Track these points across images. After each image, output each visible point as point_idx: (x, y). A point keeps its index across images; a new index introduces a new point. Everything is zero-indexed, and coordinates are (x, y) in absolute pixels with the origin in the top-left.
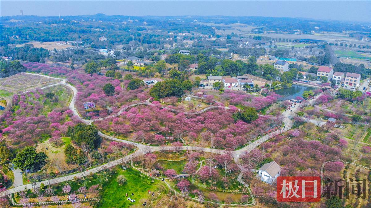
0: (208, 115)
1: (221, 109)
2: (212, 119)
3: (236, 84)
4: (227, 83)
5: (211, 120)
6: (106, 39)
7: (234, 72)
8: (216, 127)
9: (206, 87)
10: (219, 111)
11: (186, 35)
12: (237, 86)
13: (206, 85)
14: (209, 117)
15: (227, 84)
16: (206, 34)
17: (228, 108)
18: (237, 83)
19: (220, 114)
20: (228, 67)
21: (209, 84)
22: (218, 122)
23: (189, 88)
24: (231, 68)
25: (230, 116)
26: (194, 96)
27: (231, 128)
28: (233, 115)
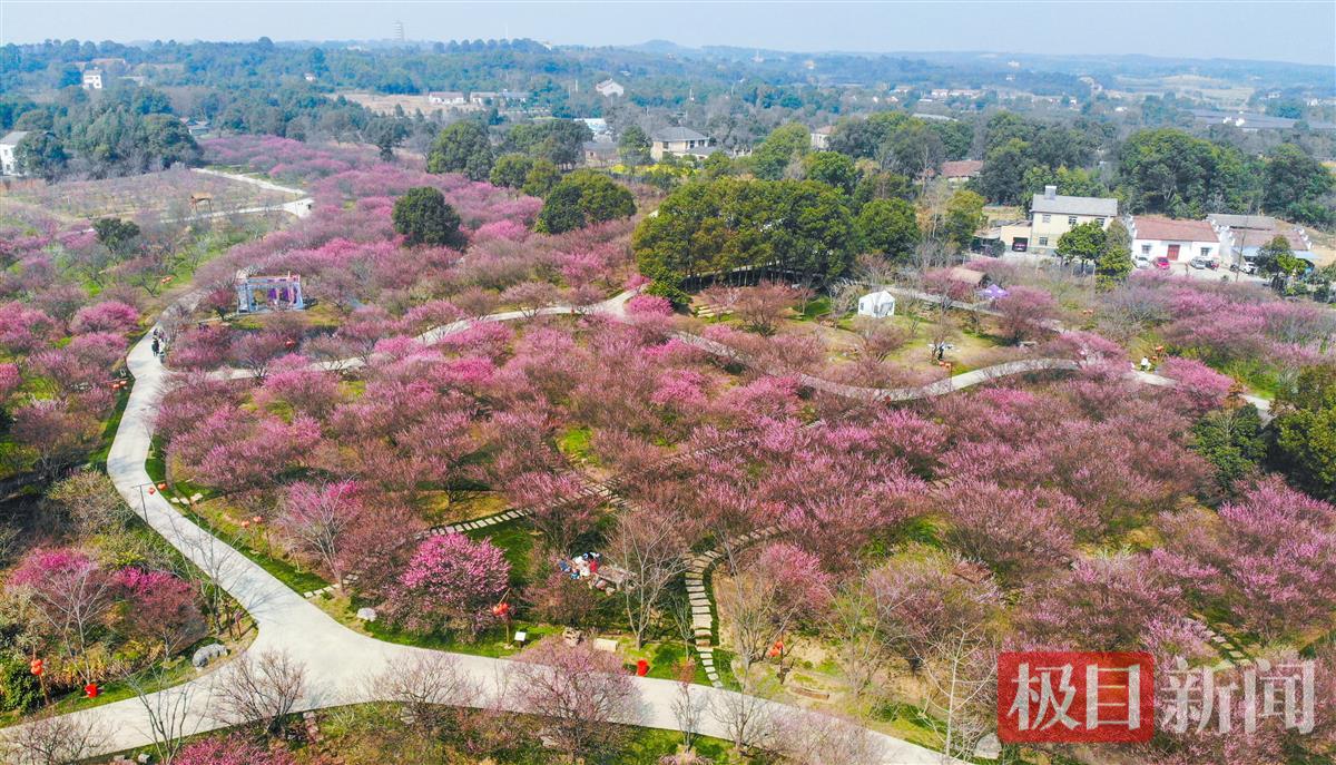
0: (988, 410)
1: (1099, 378)
2: (1016, 447)
3: (1205, 251)
4: (1146, 242)
5: (1003, 448)
6: (620, 90)
7: (1191, 190)
8: (1038, 519)
9: (1010, 257)
10: (1087, 387)
11: (963, 95)
12: (1210, 265)
13: (1014, 248)
14: (986, 424)
15: (1146, 248)
16: (1053, 94)
17: (1151, 379)
18: (1215, 248)
19: (1092, 409)
20: (1160, 161)
21: (1033, 244)
22: (1062, 473)
23: (897, 247)
24: (1175, 167)
25: (1174, 436)
26: (923, 296)
27: (1188, 549)
28: (1202, 426)
